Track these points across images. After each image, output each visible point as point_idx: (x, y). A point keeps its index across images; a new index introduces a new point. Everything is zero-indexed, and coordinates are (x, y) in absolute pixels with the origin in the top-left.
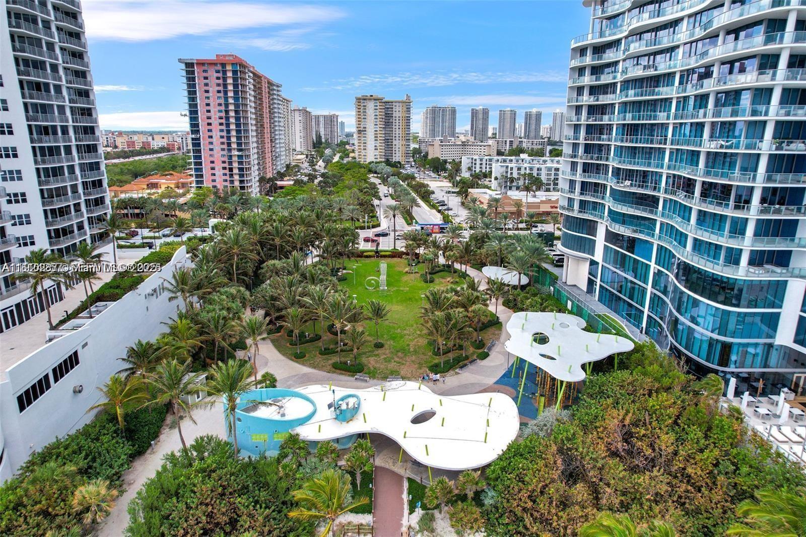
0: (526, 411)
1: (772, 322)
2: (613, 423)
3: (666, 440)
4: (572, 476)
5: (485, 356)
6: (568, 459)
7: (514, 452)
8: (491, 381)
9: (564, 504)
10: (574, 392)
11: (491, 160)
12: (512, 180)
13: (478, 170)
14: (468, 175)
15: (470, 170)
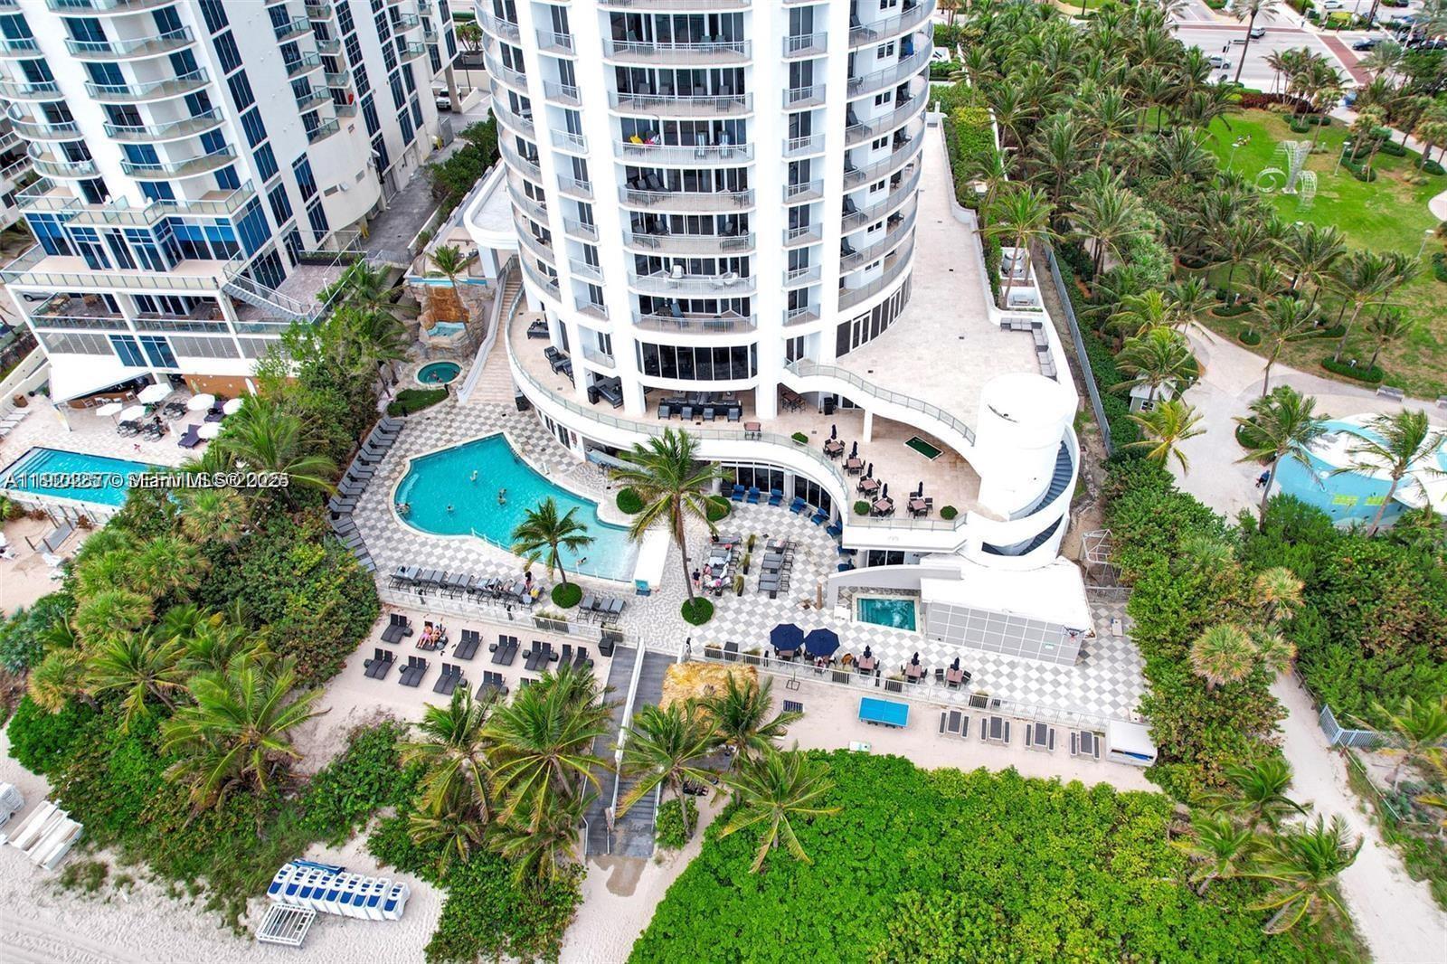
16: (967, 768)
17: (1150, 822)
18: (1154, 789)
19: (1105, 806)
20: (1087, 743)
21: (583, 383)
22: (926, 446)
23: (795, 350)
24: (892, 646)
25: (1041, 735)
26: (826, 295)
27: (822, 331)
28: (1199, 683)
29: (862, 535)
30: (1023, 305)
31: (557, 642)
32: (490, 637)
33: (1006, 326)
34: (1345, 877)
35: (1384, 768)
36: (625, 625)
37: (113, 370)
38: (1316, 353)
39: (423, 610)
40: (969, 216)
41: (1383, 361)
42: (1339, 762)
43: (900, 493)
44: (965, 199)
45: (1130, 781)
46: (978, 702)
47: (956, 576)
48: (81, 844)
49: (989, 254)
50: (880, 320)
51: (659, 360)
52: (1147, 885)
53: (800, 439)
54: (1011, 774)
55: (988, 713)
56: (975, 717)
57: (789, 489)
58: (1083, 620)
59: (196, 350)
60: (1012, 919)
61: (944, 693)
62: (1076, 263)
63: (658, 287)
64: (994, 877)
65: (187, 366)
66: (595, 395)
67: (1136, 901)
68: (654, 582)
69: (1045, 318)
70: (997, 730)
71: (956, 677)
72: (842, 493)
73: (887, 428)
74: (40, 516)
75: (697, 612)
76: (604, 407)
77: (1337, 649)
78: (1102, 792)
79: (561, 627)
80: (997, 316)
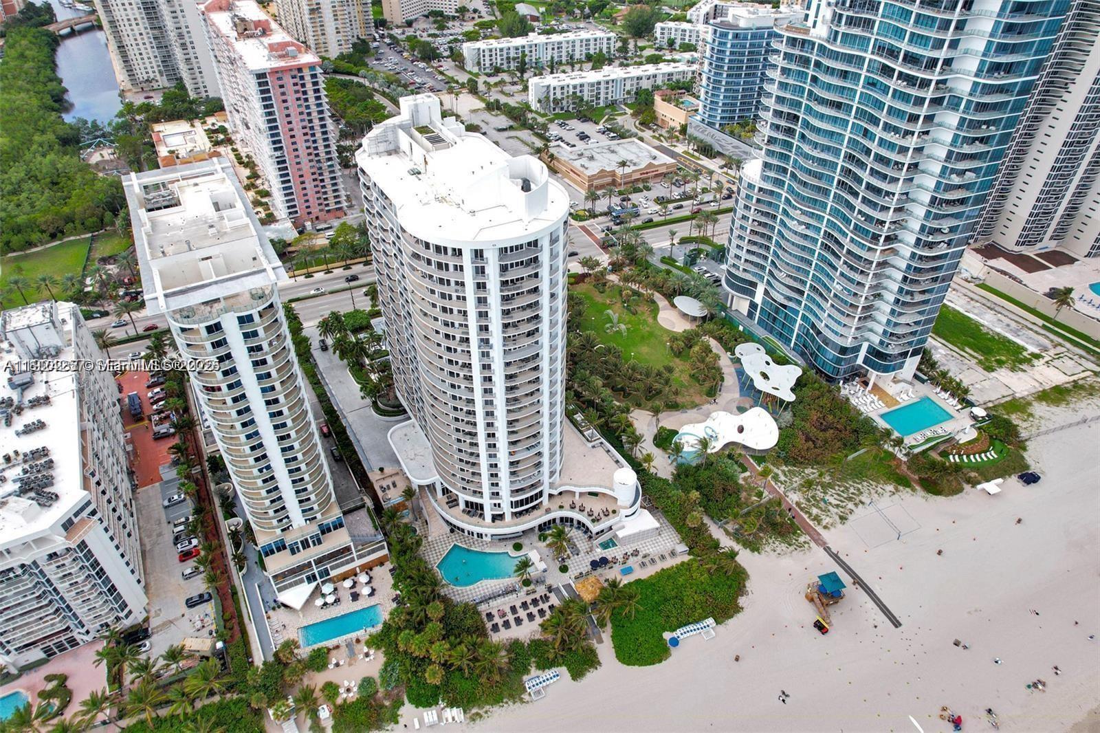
1: (856, 358)
2: (814, 417)
4: (808, 441)
5: (722, 379)
6: (806, 435)
7: (781, 436)
10: (793, 405)
11: (501, 50)
12: (556, 101)
13: (488, 63)
14: (475, 70)
15: (479, 63)
16: (653, 573)
17: (695, 565)
18: (692, 557)
19: (685, 566)
20: (673, 554)
21: (488, 518)
22: (594, 494)
24: (618, 552)
25: (663, 557)
28: (690, 529)
29: (595, 528)
30: (594, 438)
31: (537, 596)
32: (518, 604)
33: (593, 447)
34: (737, 558)
35: (730, 527)
36: (548, 582)
37: (307, 590)
39: (491, 608)
41: (679, 400)
42: (722, 530)
43: (600, 512)
45: (687, 558)
46: (645, 557)
47: (623, 527)
48: (465, 712)
51: (515, 504)
52: (702, 578)
53: (561, 507)
54: (663, 569)
55: (649, 558)
56: (646, 560)
58: (657, 525)
59: (333, 568)
60: (682, 600)
61: (635, 558)
63: (518, 486)
64: (673, 593)
65: (334, 573)
66: (493, 520)
67: (702, 583)
68: (545, 567)
69: (603, 440)
70: (653, 561)
71: (636, 553)
72: (583, 518)
73: (583, 494)
74: (337, 647)
75: (564, 569)
76: (498, 522)
77: (710, 503)
78: (683, 563)
79: (534, 592)
80: (590, 445)
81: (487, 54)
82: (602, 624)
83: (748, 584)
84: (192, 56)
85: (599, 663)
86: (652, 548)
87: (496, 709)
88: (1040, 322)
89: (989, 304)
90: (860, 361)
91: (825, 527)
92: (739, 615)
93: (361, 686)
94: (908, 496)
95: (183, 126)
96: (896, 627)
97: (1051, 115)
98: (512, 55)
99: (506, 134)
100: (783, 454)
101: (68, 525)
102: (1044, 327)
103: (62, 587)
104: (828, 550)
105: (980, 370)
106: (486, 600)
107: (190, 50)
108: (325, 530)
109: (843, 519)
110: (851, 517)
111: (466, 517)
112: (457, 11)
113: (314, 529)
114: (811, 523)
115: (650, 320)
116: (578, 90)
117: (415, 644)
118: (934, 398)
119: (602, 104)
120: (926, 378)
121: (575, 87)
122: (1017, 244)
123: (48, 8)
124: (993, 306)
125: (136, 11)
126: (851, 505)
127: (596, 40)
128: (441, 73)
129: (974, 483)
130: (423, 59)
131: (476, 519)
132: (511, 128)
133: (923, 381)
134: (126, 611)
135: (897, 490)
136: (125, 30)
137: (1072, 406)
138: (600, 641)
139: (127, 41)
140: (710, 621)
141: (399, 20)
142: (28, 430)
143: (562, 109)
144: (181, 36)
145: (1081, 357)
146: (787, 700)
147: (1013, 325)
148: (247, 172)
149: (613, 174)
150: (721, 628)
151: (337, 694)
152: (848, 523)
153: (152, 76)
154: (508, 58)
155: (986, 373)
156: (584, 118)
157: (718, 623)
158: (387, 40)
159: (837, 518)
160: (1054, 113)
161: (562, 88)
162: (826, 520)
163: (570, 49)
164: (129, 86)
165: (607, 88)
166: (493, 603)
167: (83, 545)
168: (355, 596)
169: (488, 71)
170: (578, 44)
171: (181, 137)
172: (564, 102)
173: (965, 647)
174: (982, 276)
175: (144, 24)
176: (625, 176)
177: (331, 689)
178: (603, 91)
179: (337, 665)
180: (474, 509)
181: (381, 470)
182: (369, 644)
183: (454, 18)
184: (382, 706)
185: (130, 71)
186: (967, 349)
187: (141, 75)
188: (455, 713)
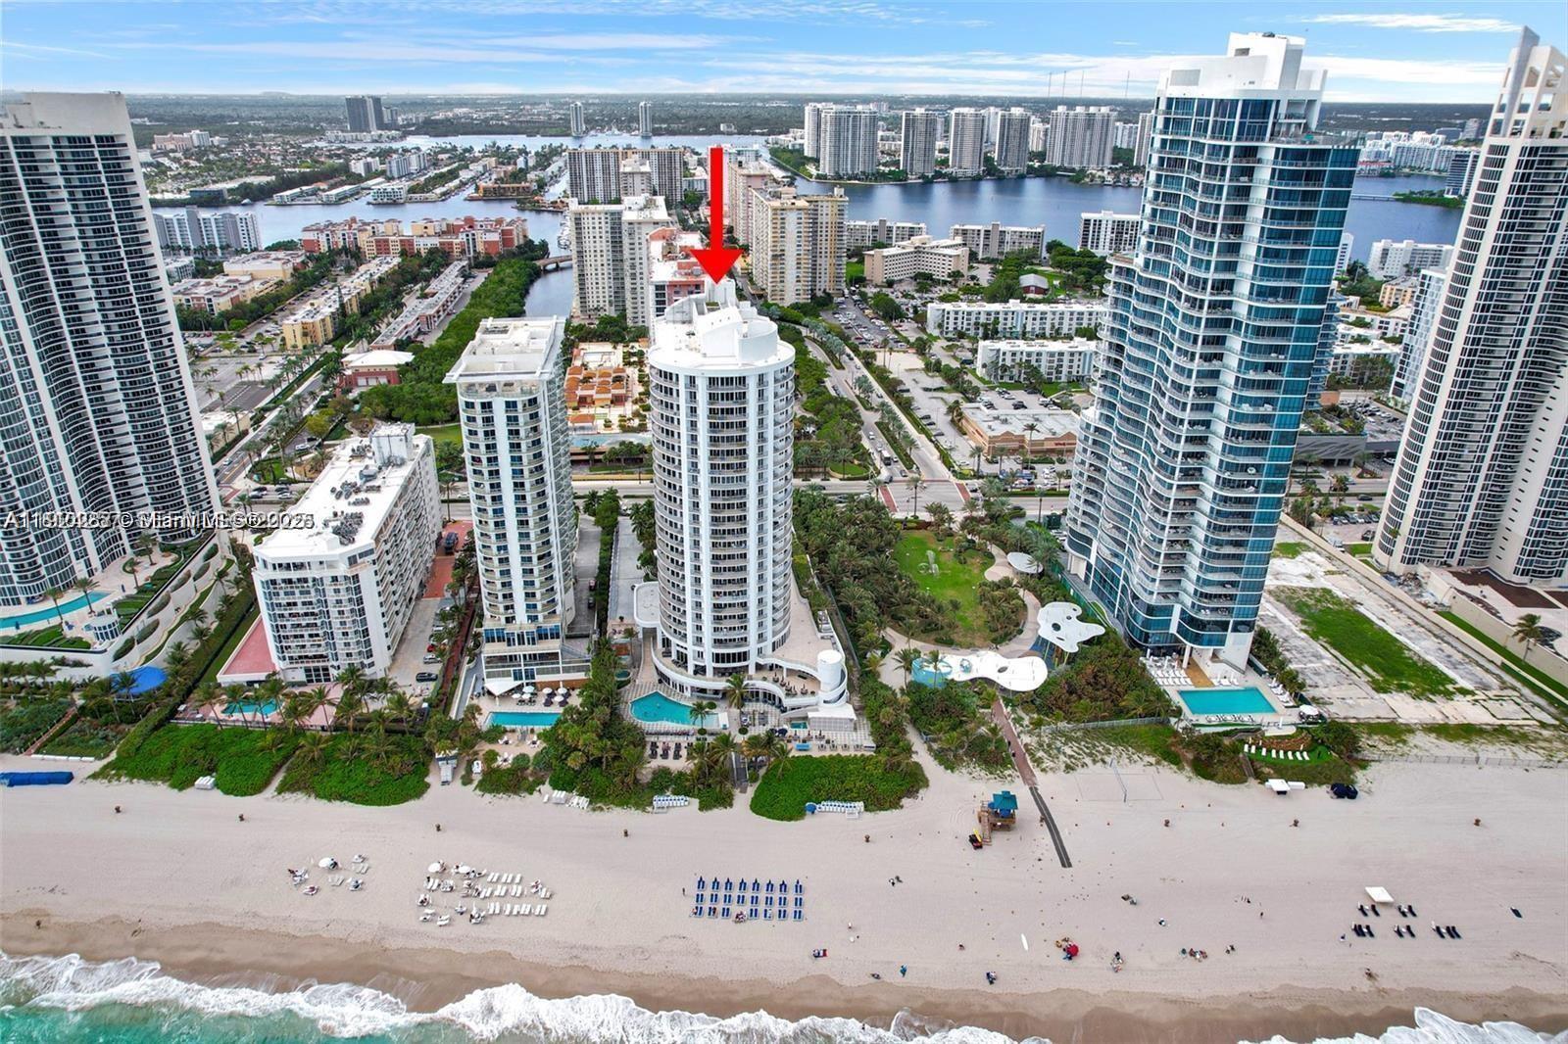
0: (1050, 665)
1: (1167, 624)
2: (1089, 671)
3: (1111, 677)
4: (1071, 693)
5: (1021, 632)
6: (1070, 686)
7: (1046, 684)
8: (1027, 648)
9: (1068, 702)
10: (1073, 657)
11: (969, 314)
12: (1005, 368)
13: (951, 327)
14: (936, 333)
15: (940, 326)
16: (827, 755)
17: (874, 761)
18: (875, 754)
19: (864, 759)
20: (858, 747)
21: (691, 669)
22: (803, 676)
23: (760, 651)
24: (802, 733)
25: (845, 746)
26: (769, 634)
27: (768, 645)
28: (882, 724)
30: (827, 630)
32: (684, 744)
33: (821, 637)
35: (935, 745)
37: (511, 683)
38: (933, 636)
39: (661, 741)
40: (806, 601)
41: (955, 637)
42: (925, 745)
43: (798, 689)
44: (803, 595)
45: (869, 754)
46: (828, 741)
47: (817, 710)
48: (591, 803)
49: (814, 614)
50: (784, 639)
51: (718, 658)
52: (874, 772)
53: (764, 679)
54: (838, 755)
55: (831, 743)
56: (827, 745)
57: (761, 696)
58: (854, 718)
59: (540, 672)
61: (818, 741)
62: (846, 611)
63: (721, 636)
64: (836, 774)
65: (539, 678)
66: (696, 673)
68: (727, 725)
69: (835, 634)
70: (833, 747)
71: (821, 737)
72: (779, 692)
73: (790, 672)
74: (514, 731)
75: (743, 731)
76: (699, 675)
77: (924, 717)
78: (862, 756)
80: (820, 635)
81: (952, 316)
82: (754, 779)
83: (922, 792)
84: (638, 286)
85: (731, 805)
86: (840, 738)
87: (619, 809)
88: (1499, 659)
89: (1437, 631)
90: (1173, 629)
91: (1043, 770)
92: (895, 812)
93: (516, 759)
94: (1168, 772)
95: (607, 347)
96: (1064, 865)
97: (1545, 405)
98: (982, 320)
99: (930, 394)
100: (1038, 702)
101: (352, 561)
102: (1504, 667)
103: (334, 611)
104: (1034, 791)
105: (1369, 689)
106: (658, 734)
107: (638, 280)
108: (542, 635)
109: (1069, 768)
110: (1080, 770)
111: (674, 666)
112: (949, 275)
113: (532, 627)
114: (1031, 764)
115: (976, 571)
116: (1033, 358)
117: (571, 734)
118: (1264, 691)
119: (1064, 379)
120: (1264, 669)
121: (1029, 354)
122: (1516, 571)
123: (544, 246)
124: (1442, 634)
125: (604, 244)
126: (1088, 760)
127: (1091, 314)
128: (897, 332)
129: (1262, 779)
130: (883, 318)
131: (681, 670)
132: (941, 389)
133: (1261, 673)
134: (370, 660)
135: (1158, 763)
136: (589, 259)
137: (1473, 745)
138: (744, 791)
139: (588, 270)
140: (860, 805)
141: (880, 279)
142: (356, 503)
143: (1011, 378)
144: (633, 266)
145: (1535, 705)
146: (897, 884)
147: (1458, 657)
148: (641, 389)
149: (1021, 439)
150: (868, 815)
151: (495, 760)
152: (1072, 775)
153: (601, 304)
154: (977, 324)
155: (1373, 693)
156: (1033, 390)
157: (867, 809)
158: (856, 297)
159: (1063, 766)
160: (1548, 402)
161: (1014, 354)
162: (1047, 763)
163: (1056, 322)
164: (578, 313)
165: (1071, 361)
166: (663, 739)
167: (356, 578)
168: (548, 703)
169: (950, 335)
170: (1067, 317)
171: (599, 356)
172: (1015, 371)
173: (1133, 903)
174: (1446, 602)
175: (608, 255)
176: (1033, 443)
177: (491, 756)
178: (1066, 363)
179: (507, 743)
180: (682, 660)
181: (622, 618)
182: (539, 736)
183: (945, 283)
184: (526, 779)
185: (583, 299)
186: (1366, 668)
187: (592, 303)
188: (584, 801)
